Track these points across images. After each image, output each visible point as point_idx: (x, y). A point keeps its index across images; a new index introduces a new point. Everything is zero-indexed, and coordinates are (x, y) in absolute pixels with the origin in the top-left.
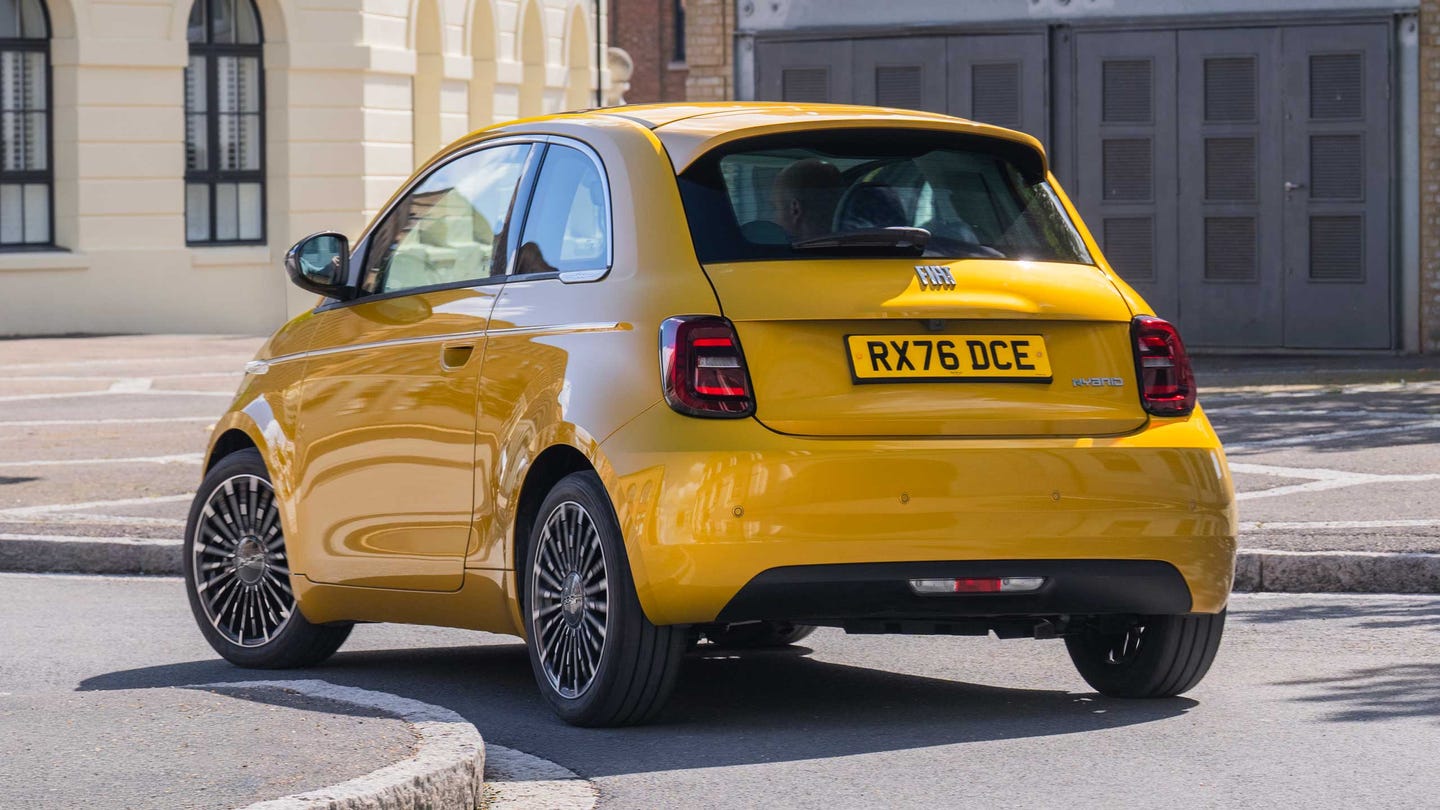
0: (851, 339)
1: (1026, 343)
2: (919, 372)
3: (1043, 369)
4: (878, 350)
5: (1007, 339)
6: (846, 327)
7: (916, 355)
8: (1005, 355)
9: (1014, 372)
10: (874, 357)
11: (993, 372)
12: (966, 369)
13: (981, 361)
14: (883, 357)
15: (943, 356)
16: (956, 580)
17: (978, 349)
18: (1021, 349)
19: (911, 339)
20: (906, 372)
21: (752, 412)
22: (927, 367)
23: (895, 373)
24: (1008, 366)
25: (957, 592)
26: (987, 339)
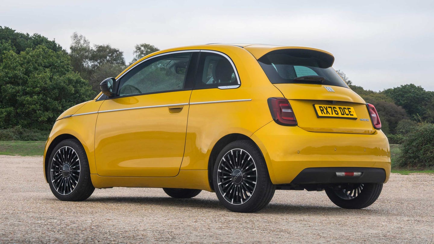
0: (315, 105)
1: (350, 109)
2: (331, 115)
3: (355, 116)
4: (322, 109)
5: (346, 107)
6: (313, 102)
7: (329, 110)
8: (347, 112)
9: (349, 116)
10: (321, 110)
11: (345, 116)
12: (340, 115)
13: (343, 113)
14: (323, 110)
15: (335, 111)
16: (345, 172)
17: (341, 109)
18: (350, 110)
19: (328, 106)
20: (328, 115)
21: (297, 125)
22: (332, 114)
23: (326, 115)
24: (348, 115)
25: (345, 176)
26: (342, 107)
